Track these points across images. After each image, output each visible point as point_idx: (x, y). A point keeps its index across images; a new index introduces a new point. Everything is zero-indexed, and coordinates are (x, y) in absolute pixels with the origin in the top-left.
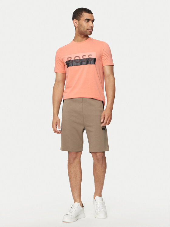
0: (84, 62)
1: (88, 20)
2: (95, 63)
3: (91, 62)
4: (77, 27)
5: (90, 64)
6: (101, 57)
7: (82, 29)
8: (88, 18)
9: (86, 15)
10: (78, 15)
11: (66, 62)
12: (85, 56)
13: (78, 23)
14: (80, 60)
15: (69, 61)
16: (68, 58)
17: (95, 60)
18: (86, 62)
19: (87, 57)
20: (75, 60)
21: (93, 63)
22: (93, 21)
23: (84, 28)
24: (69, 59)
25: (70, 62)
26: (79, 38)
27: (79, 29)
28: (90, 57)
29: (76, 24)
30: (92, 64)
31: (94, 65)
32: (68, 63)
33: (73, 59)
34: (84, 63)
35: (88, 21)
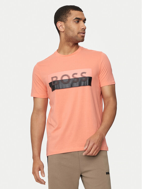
0: (76, 82)
1: (78, 20)
2: (90, 84)
3: (85, 82)
4: (63, 32)
5: (84, 85)
6: (98, 74)
7: (71, 34)
8: (78, 17)
9: (74, 14)
10: (64, 15)
11: (50, 84)
12: (76, 74)
13: (64, 26)
14: (69, 80)
15: (54, 82)
16: (52, 78)
17: (90, 79)
18: (78, 83)
19: (79, 76)
20: (62, 81)
21: (88, 84)
22: (84, 21)
23: (73, 31)
24: (54, 79)
25: (56, 83)
26: (67, 48)
27: (66, 35)
28: (84, 75)
29: (61, 28)
30: (86, 85)
31: (89, 87)
32: (53, 84)
33: (59, 79)
34: (75, 84)
35: (78, 22)
